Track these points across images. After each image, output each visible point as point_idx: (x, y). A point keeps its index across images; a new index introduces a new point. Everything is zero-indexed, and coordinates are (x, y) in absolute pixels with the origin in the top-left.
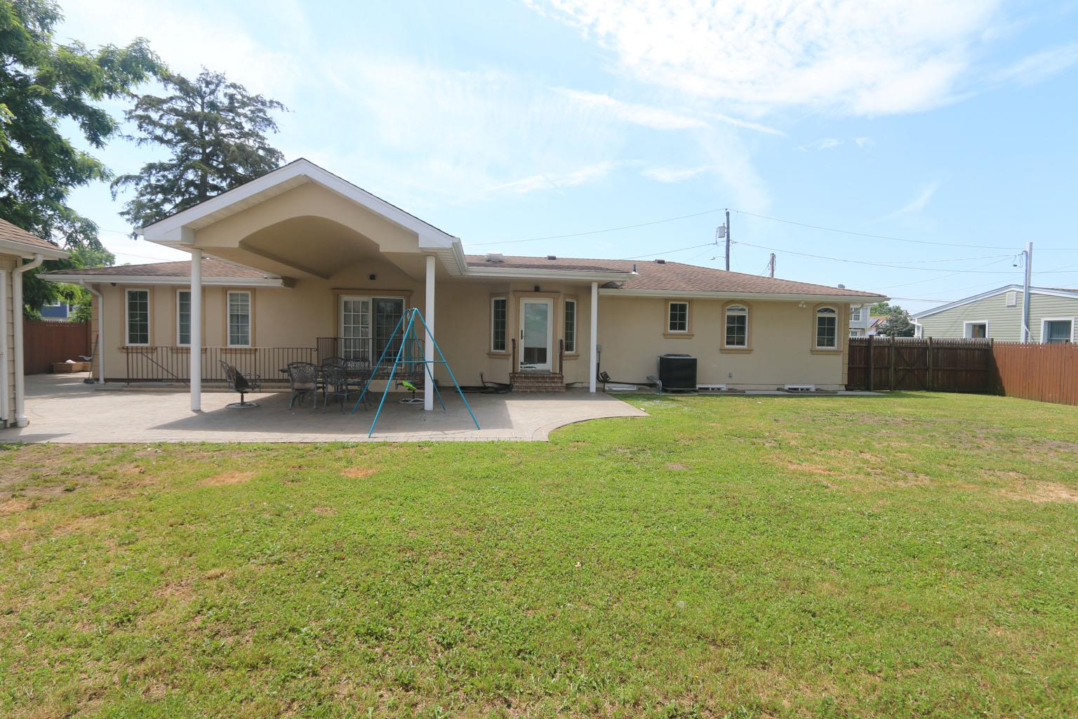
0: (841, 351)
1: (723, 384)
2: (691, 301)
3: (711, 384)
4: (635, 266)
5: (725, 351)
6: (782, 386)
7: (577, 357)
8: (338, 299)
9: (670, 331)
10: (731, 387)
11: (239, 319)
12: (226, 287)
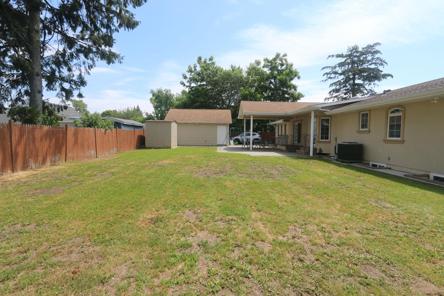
1: (385, 164)
2: (370, 110)
3: (378, 163)
5: (386, 141)
6: (428, 173)
7: (330, 142)
8: (294, 124)
9: (361, 129)
10: (389, 166)
11: (285, 131)
12: (284, 123)
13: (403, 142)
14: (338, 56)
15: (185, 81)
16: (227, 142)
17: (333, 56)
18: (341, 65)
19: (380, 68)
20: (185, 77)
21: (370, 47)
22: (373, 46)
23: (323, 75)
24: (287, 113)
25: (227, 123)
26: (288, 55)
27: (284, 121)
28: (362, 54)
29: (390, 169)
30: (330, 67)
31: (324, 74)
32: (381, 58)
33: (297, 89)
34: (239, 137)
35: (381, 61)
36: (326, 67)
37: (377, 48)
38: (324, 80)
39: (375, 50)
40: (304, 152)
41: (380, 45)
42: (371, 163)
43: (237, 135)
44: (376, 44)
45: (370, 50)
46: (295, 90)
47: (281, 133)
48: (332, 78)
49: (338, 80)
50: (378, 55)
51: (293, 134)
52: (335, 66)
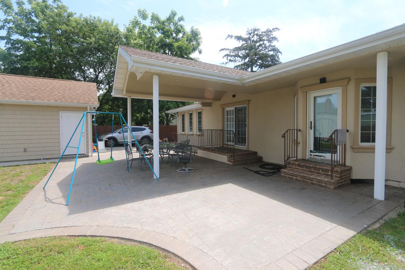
11: (200, 122)
12: (197, 110)
14: (239, 38)
16: (88, 149)
17: (232, 37)
21: (269, 31)
22: (271, 31)
23: (223, 57)
25: (84, 105)
26: (185, 19)
27: (203, 105)
30: (228, 49)
31: (225, 56)
34: (115, 135)
36: (224, 49)
37: (275, 34)
38: (225, 62)
39: (273, 37)
41: (279, 30)
43: (112, 132)
44: (274, 29)
45: (268, 35)
47: (190, 126)
48: (233, 61)
49: (240, 63)
50: (274, 43)
51: (221, 128)
52: (232, 49)
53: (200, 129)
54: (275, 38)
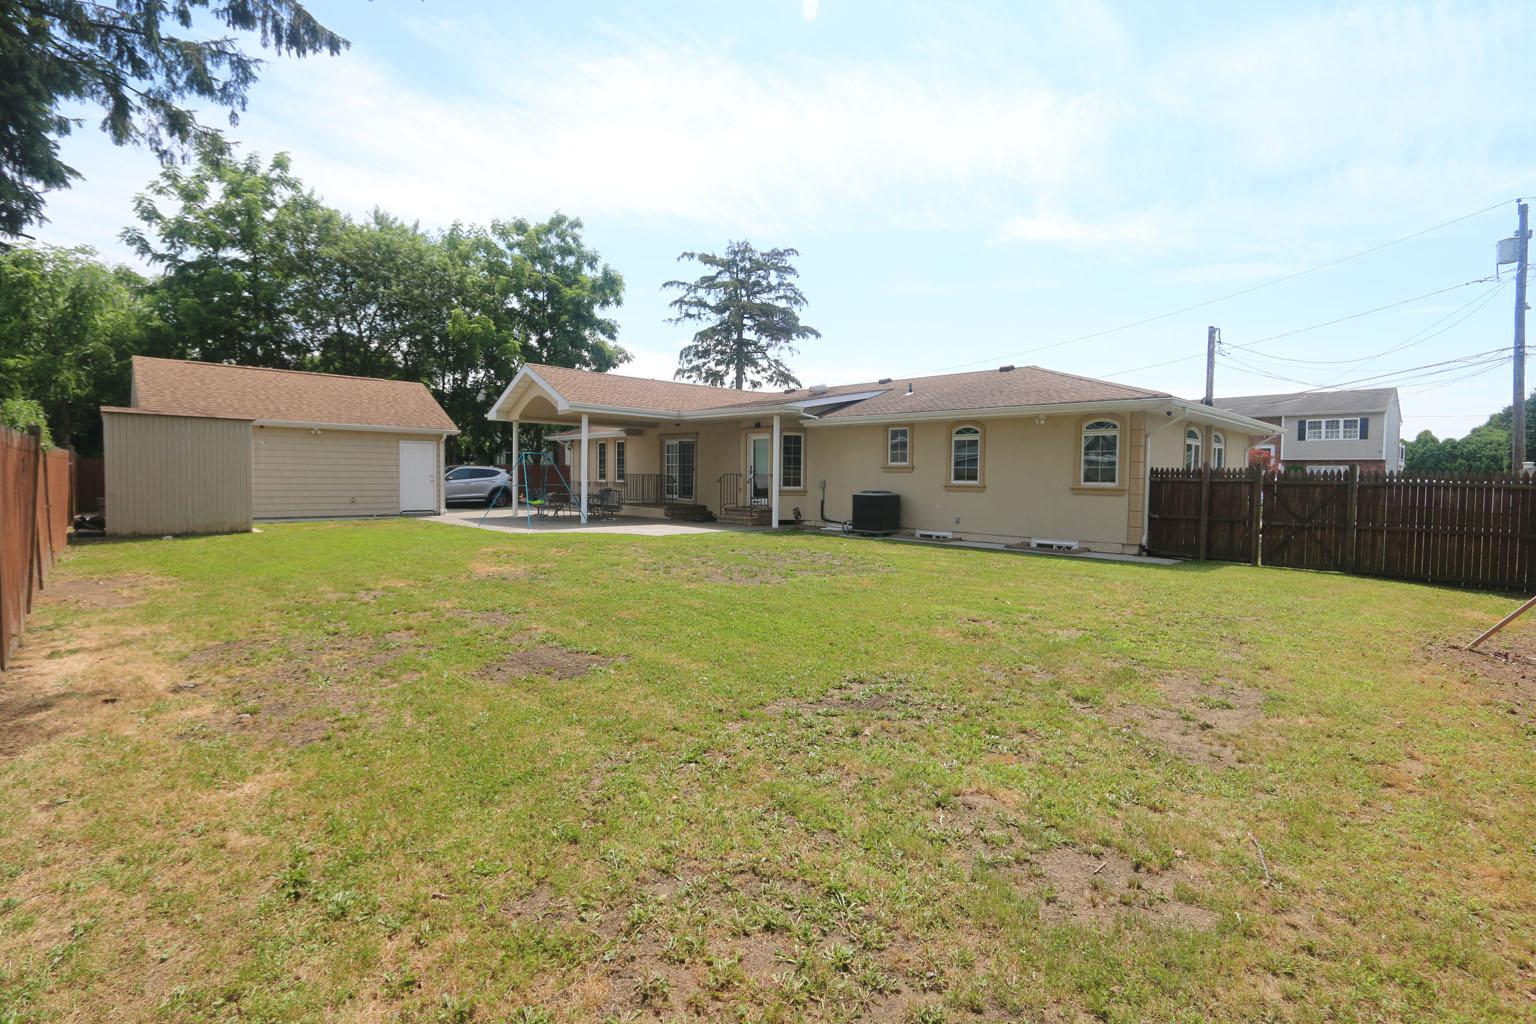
0: (1124, 490)
1: (948, 531)
2: (912, 425)
3: (934, 530)
4: (910, 385)
5: (949, 488)
6: (1027, 540)
7: (804, 493)
8: (662, 443)
9: (891, 464)
10: (958, 536)
11: (621, 462)
12: (615, 439)
13: (983, 488)
14: (708, 259)
15: (152, 234)
16: (439, 502)
17: (692, 255)
18: (709, 283)
19: (796, 309)
20: (150, 215)
21: (777, 254)
22: (782, 254)
23: (671, 305)
24: (684, 414)
25: (436, 433)
27: (629, 432)
28: (758, 266)
29: (960, 540)
30: (684, 284)
31: (676, 302)
32: (796, 287)
33: (616, 335)
35: (796, 293)
36: (675, 282)
37: (791, 261)
39: (787, 265)
40: (751, 521)
41: (797, 254)
42: (918, 533)
44: (788, 251)
45: (776, 261)
46: (611, 337)
47: (600, 467)
48: (693, 316)
49: (710, 324)
50: (790, 279)
51: (658, 473)
52: (693, 284)
53: (621, 475)
54: (790, 270)
